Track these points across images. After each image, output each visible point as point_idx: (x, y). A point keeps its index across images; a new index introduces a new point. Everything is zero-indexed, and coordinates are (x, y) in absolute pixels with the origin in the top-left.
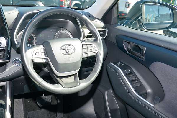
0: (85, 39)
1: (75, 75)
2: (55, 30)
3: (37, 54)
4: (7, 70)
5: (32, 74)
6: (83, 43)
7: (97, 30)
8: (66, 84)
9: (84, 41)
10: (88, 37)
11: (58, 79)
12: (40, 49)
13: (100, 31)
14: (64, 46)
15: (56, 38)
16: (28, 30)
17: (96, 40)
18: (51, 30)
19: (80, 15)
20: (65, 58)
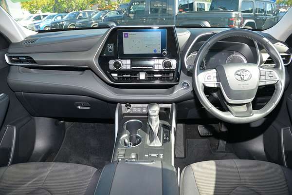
0: (263, 65)
1: (248, 104)
2: (227, 54)
3: (209, 78)
4: (175, 92)
5: (202, 99)
6: (261, 69)
7: (280, 55)
8: (237, 113)
9: (262, 67)
10: (267, 62)
11: (229, 107)
12: (213, 73)
13: (282, 56)
14: (239, 71)
15: (228, 63)
16: (201, 52)
17: (277, 67)
18: (223, 54)
19: (260, 37)
20: (239, 85)
